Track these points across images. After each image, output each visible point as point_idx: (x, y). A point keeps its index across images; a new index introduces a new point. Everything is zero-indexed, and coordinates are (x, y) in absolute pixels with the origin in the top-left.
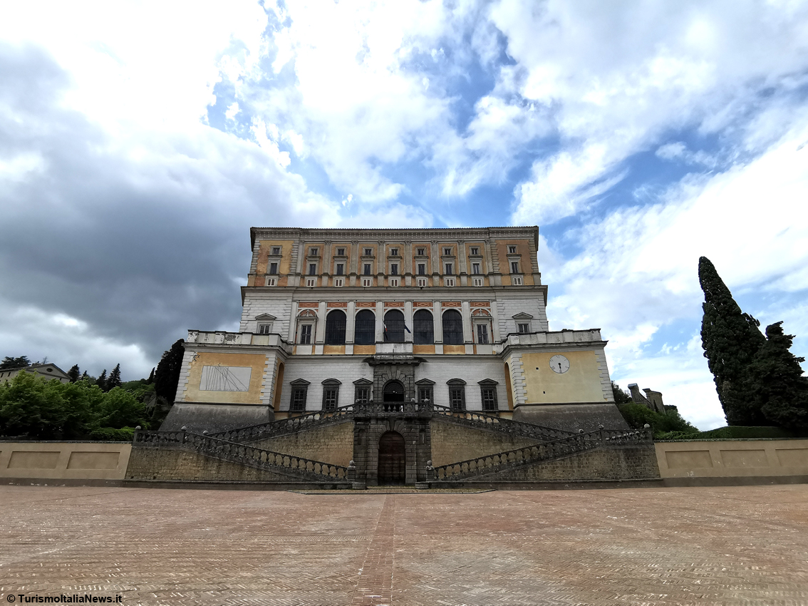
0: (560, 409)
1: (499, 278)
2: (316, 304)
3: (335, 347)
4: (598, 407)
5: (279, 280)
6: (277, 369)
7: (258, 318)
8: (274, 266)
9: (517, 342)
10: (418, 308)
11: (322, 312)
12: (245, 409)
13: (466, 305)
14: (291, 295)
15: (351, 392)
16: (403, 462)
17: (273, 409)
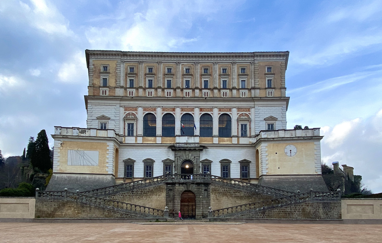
0: (288, 178)
1: (258, 91)
2: (136, 109)
3: (150, 138)
4: (310, 177)
5: (109, 91)
6: (114, 152)
7: (98, 118)
8: (105, 80)
9: (265, 136)
10: (203, 113)
11: (140, 114)
12: (98, 176)
13: (234, 110)
14: (118, 102)
15: (161, 167)
16: (194, 207)
17: (115, 176)
